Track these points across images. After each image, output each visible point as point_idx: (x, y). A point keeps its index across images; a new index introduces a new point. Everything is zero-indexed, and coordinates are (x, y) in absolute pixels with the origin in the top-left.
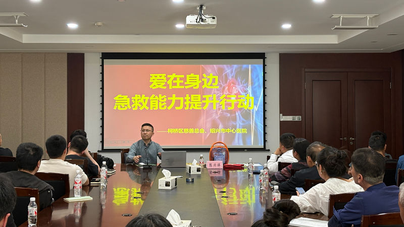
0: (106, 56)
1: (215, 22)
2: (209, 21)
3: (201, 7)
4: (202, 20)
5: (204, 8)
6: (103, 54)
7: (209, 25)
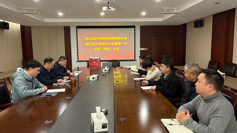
0: (78, 27)
1: (114, 10)
2: (112, 9)
3: (109, 3)
4: (109, 9)
5: (110, 4)
6: (77, 26)
7: (112, 11)
